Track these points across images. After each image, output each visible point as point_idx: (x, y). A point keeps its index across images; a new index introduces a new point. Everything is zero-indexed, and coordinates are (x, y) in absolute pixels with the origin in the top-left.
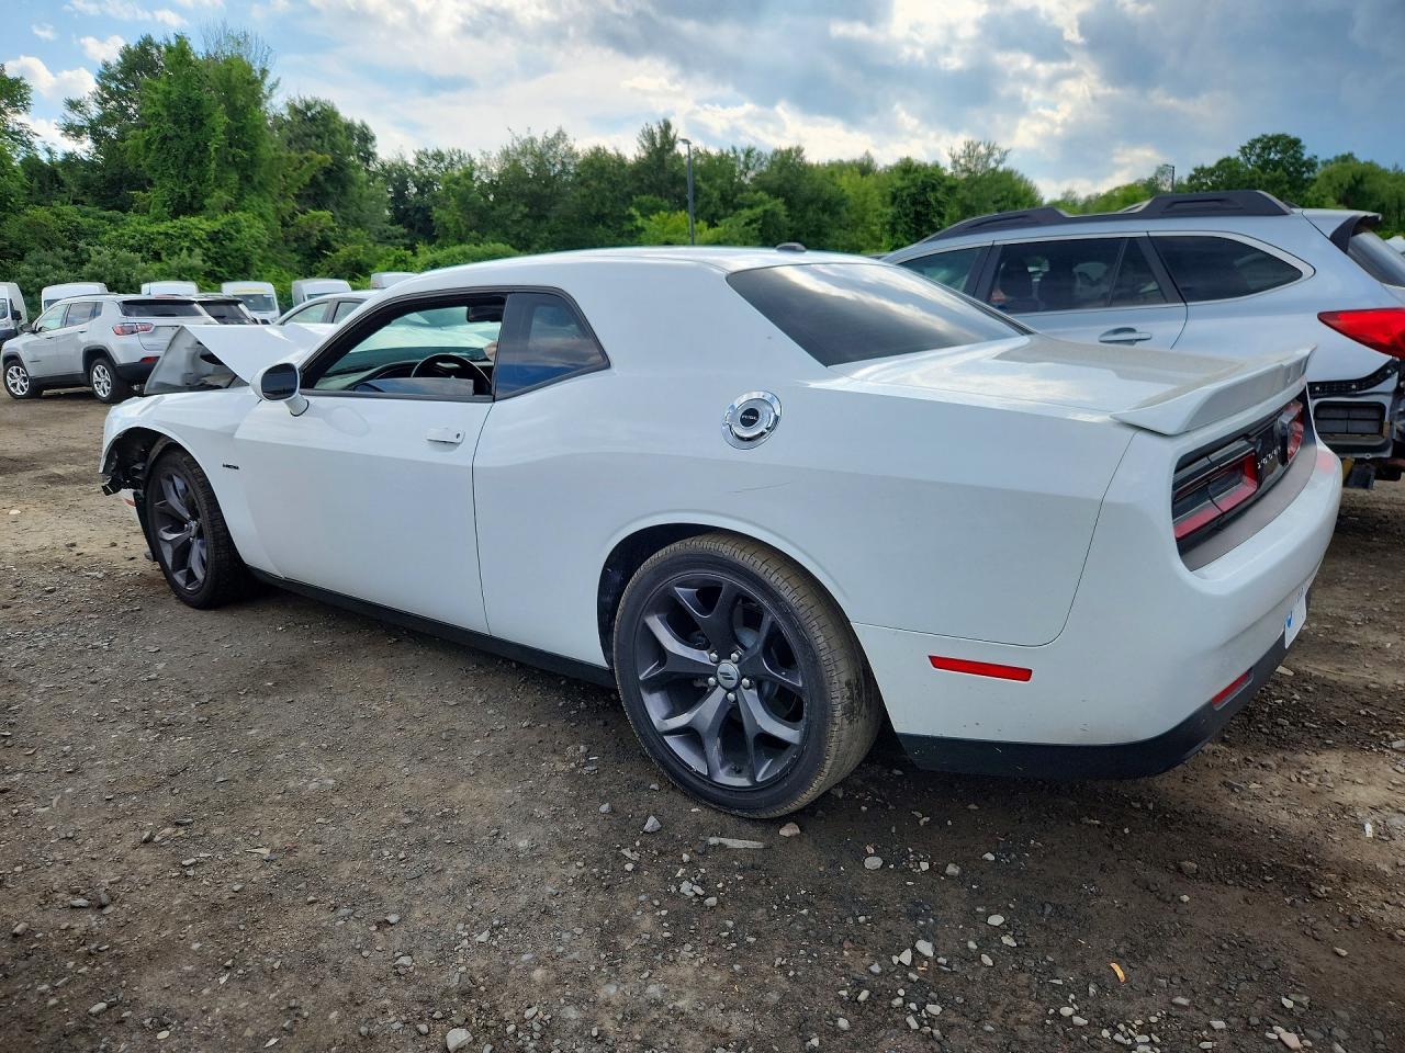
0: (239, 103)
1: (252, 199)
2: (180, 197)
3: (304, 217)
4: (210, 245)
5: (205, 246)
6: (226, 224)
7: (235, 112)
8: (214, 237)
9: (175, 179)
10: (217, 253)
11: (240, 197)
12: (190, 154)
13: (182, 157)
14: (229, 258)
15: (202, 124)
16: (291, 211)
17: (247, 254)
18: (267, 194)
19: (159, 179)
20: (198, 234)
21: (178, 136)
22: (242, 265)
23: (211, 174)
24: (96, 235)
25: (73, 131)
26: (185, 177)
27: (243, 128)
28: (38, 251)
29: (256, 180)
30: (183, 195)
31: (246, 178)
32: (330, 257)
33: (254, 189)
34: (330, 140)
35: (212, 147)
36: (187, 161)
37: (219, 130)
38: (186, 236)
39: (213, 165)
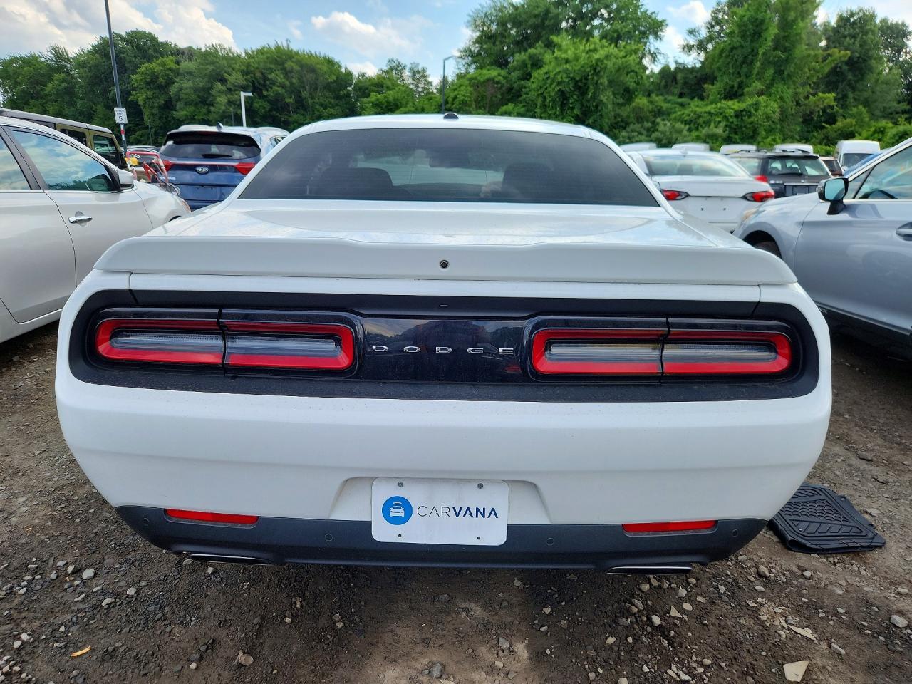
0: (790, 18)
1: (780, 87)
2: (730, 87)
3: (814, 99)
4: (735, 119)
5: (731, 120)
6: (750, 105)
7: (786, 25)
8: (739, 114)
9: (731, 76)
10: (737, 125)
11: (769, 87)
12: (746, 57)
13: (740, 60)
14: (744, 129)
15: (760, 35)
16: (806, 94)
17: (756, 126)
18: (791, 83)
19: (721, 76)
20: (730, 112)
21: (742, 46)
22: (751, 134)
23: (755, 72)
24: (669, 114)
25: (688, 48)
26: (739, 73)
27: (788, 36)
28: (634, 124)
29: (786, 73)
30: (733, 87)
31: (780, 72)
32: (827, 128)
33: (783, 79)
34: (862, 38)
35: (761, 51)
36: (743, 62)
37: (769, 39)
38: (721, 114)
39: (758, 64)
